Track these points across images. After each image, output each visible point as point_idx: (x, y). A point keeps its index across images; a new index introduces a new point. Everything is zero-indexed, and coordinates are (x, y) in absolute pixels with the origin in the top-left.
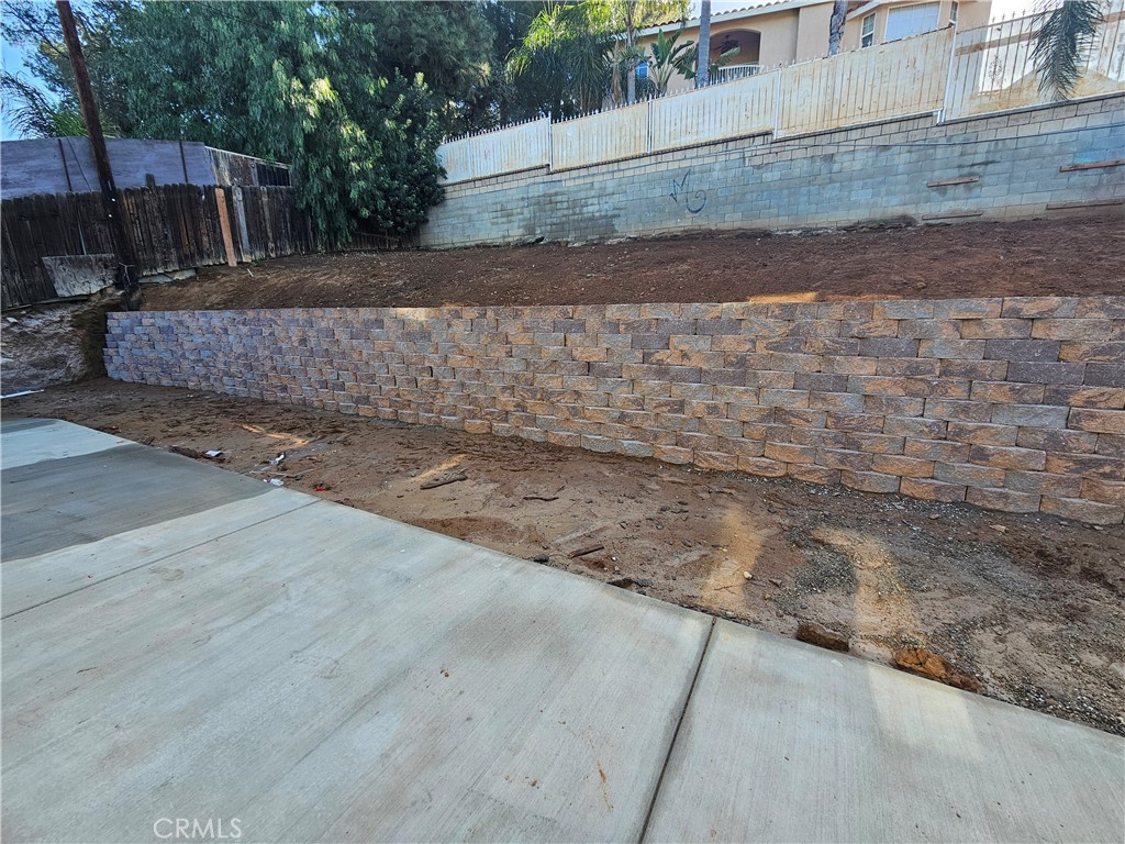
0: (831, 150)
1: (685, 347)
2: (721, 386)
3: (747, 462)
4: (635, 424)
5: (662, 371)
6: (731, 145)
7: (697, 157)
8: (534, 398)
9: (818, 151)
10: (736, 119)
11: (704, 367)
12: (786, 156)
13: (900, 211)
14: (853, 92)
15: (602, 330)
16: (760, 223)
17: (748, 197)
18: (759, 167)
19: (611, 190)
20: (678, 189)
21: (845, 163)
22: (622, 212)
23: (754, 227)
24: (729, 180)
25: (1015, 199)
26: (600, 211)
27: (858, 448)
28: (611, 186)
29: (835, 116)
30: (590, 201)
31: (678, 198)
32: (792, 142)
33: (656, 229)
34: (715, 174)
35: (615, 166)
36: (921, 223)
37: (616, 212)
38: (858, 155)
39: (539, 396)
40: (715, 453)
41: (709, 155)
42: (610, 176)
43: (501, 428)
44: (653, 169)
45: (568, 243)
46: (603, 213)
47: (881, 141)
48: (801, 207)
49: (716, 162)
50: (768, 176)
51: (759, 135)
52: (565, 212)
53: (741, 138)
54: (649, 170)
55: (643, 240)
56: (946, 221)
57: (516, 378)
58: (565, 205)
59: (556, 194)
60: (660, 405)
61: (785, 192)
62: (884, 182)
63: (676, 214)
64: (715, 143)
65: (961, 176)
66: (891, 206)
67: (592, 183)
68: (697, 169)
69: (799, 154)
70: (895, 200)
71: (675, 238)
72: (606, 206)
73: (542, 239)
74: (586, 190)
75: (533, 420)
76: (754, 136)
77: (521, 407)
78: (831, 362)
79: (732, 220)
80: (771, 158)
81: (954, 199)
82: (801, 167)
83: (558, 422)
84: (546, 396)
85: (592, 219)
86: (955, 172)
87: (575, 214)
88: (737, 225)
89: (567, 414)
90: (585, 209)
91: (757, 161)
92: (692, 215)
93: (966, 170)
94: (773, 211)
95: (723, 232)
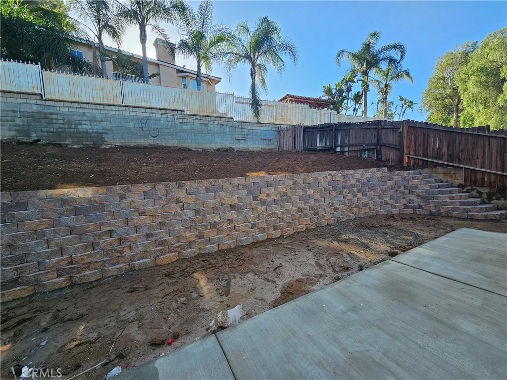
0: (207, 122)
1: (268, 192)
2: (283, 204)
3: (298, 228)
4: (260, 226)
5: (263, 203)
6: (168, 112)
7: (152, 113)
8: (206, 229)
9: (202, 122)
10: (168, 102)
11: (276, 199)
12: (191, 121)
13: (230, 146)
14: (210, 104)
15: (233, 189)
16: (185, 145)
17: (179, 134)
18: (181, 123)
19: (100, 119)
20: (144, 126)
21: (211, 127)
22: (109, 132)
23: (182, 146)
24: (169, 126)
25: (255, 146)
26: (92, 129)
27: (318, 215)
28: (99, 117)
29: (206, 111)
30: (83, 122)
31: (144, 129)
32: (193, 116)
33: (133, 142)
34: (162, 122)
35: (102, 107)
36: (236, 150)
37: (106, 131)
38: (215, 126)
39: (209, 228)
40: (288, 229)
41: (158, 113)
42: (99, 112)
43: (188, 252)
44: (128, 113)
45: (67, 145)
46: (95, 131)
47: (221, 123)
48: (200, 141)
49: (163, 117)
50: (185, 127)
51: (179, 111)
52: (61, 126)
53: (172, 110)
54: (124, 113)
55: (127, 147)
56: (243, 150)
57: (193, 221)
58: (61, 122)
59: (51, 114)
60: (266, 216)
61: (193, 134)
62: (224, 136)
63: (144, 137)
64: (160, 109)
65: (243, 137)
66: (227, 144)
67: (84, 113)
68: (152, 118)
69: (196, 121)
70: (228, 142)
71: (146, 148)
72: (96, 127)
73: (39, 140)
74: (79, 115)
75: (210, 241)
76: (177, 111)
77: (200, 236)
78: (306, 191)
79: (172, 143)
80: (185, 121)
81: (242, 144)
82: (197, 126)
83: (225, 237)
84: (213, 226)
85: (86, 132)
86: (241, 136)
87: (71, 128)
88: (175, 145)
89: (228, 232)
90: (79, 127)
91: (180, 120)
92: (152, 138)
93: (243, 136)
94: (190, 141)
95: (170, 147)
